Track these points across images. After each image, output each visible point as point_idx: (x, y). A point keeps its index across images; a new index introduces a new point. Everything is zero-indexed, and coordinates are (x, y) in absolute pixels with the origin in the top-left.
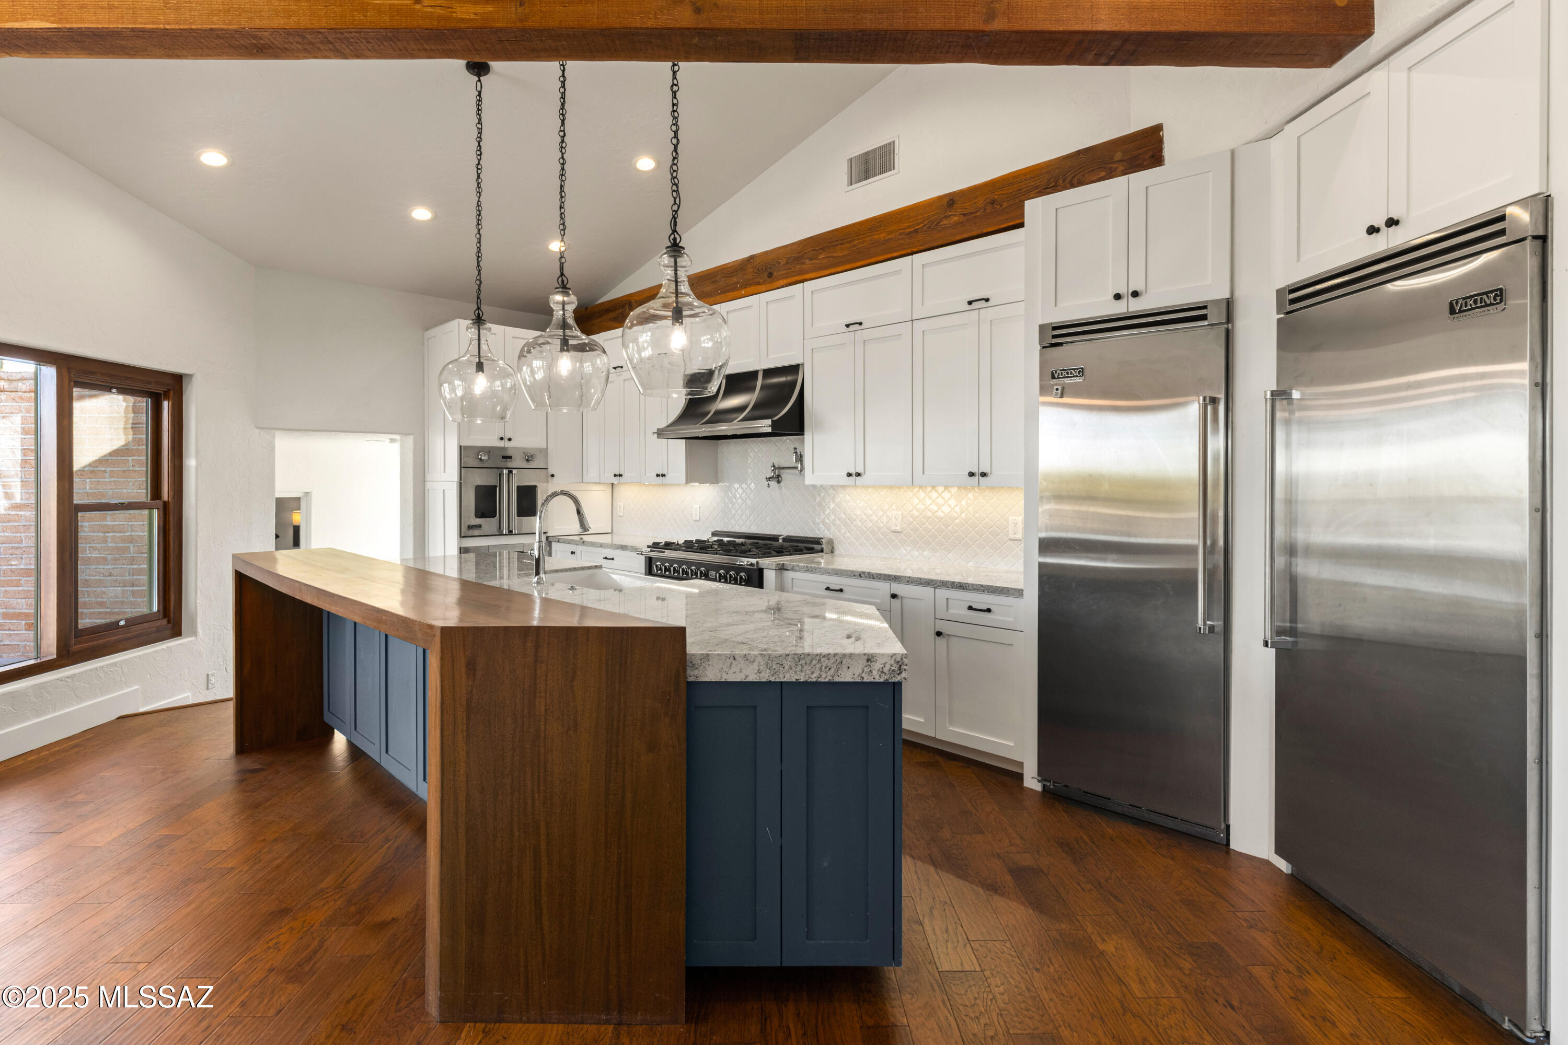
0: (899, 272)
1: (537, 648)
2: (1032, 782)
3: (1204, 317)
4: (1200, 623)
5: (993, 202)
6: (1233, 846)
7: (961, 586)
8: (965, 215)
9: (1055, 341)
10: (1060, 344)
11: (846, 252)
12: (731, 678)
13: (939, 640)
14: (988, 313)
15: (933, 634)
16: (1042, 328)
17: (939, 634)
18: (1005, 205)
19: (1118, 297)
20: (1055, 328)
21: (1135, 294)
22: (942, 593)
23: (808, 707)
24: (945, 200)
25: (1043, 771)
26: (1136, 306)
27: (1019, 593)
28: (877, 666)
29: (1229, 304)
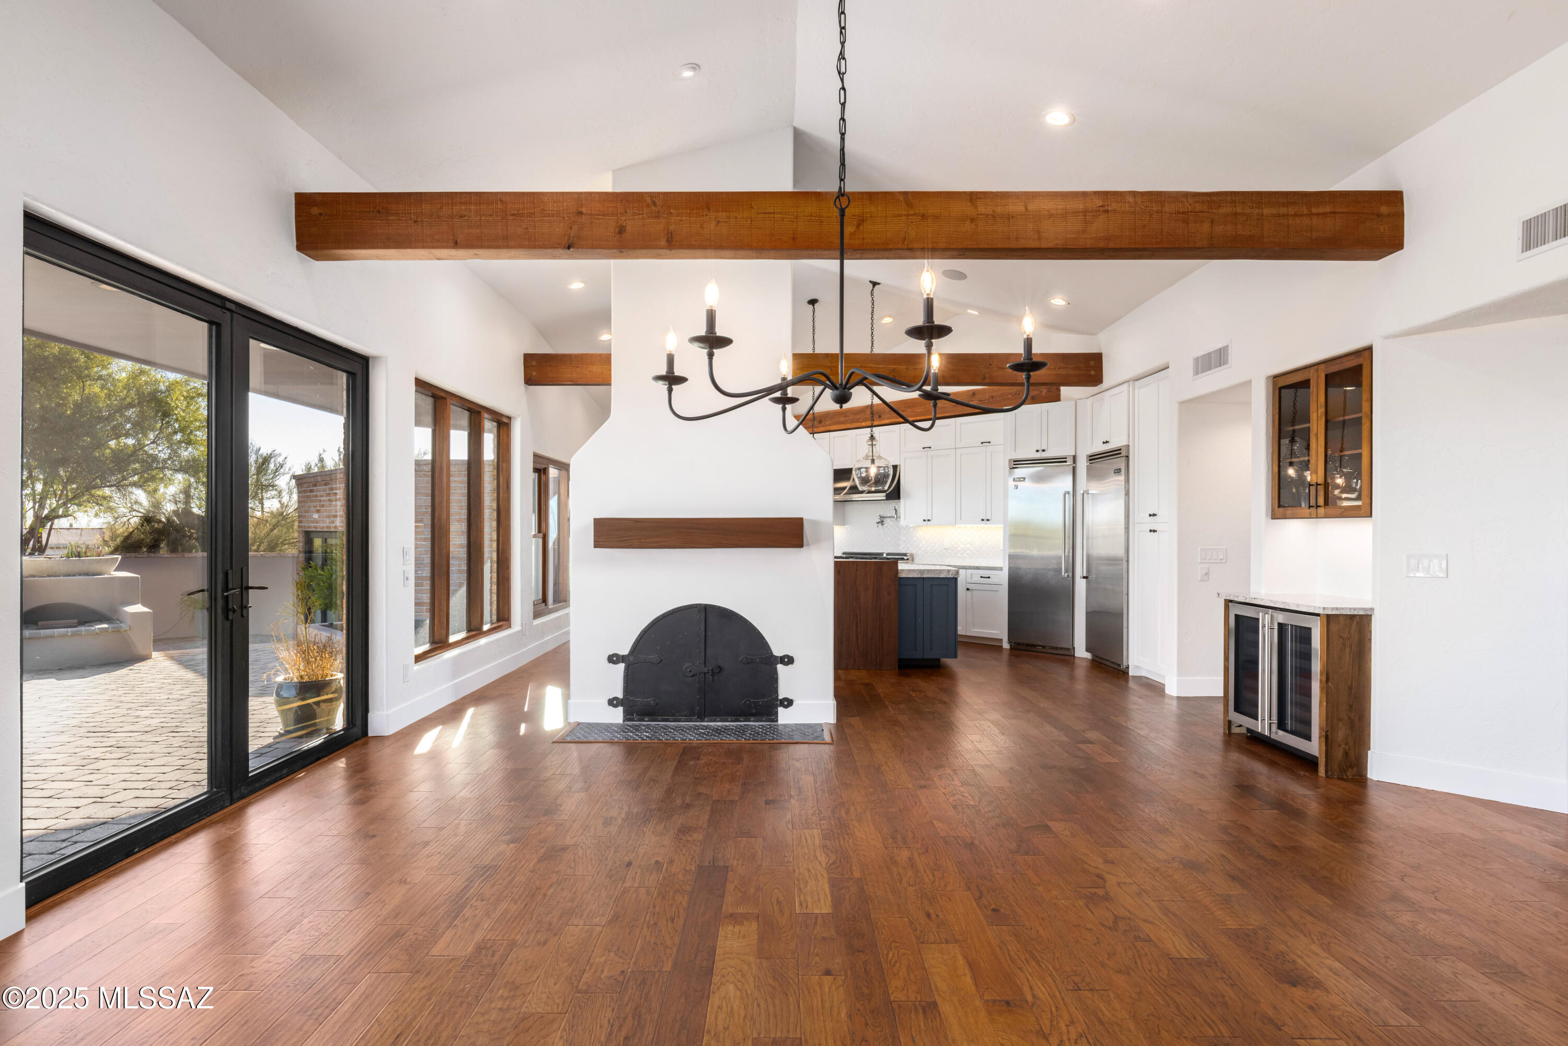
0: (949, 425)
1: (857, 567)
2: (1006, 645)
3: (1066, 462)
4: (1063, 574)
5: (992, 397)
6: (1076, 655)
7: (978, 568)
8: (980, 401)
9: (1015, 466)
10: (1017, 468)
11: (922, 410)
12: (910, 576)
13: (968, 592)
14: (989, 448)
15: (965, 589)
16: (1010, 460)
17: (968, 589)
18: (998, 399)
19: (1037, 451)
20: (1014, 461)
21: (1043, 451)
22: (970, 571)
23: (931, 585)
24: (971, 393)
25: (1010, 642)
26: (1044, 455)
27: (1001, 569)
28: (951, 573)
29: (1074, 458)
